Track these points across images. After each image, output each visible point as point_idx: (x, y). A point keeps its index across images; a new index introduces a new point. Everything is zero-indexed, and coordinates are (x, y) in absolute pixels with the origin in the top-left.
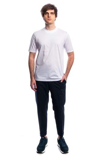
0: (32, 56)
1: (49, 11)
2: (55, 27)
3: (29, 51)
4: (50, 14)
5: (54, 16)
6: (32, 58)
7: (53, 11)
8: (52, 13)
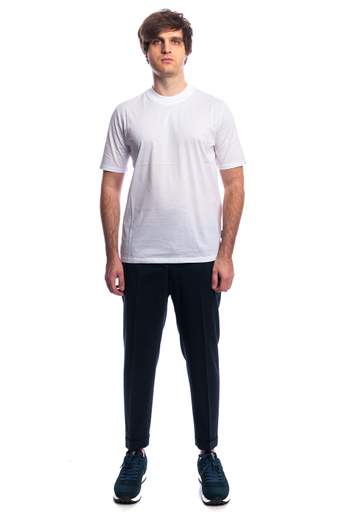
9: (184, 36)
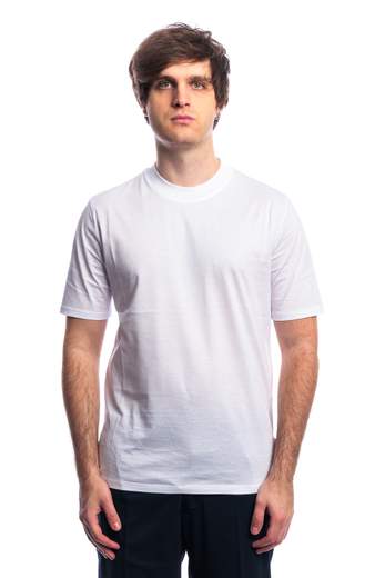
0: (82, 341)
1: (181, 71)
2: (217, 163)
3: (63, 310)
4: (182, 86)
5: (209, 96)
6: (80, 355)
7: (202, 69)
8: (195, 82)
9: (213, 75)
